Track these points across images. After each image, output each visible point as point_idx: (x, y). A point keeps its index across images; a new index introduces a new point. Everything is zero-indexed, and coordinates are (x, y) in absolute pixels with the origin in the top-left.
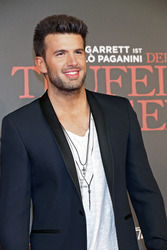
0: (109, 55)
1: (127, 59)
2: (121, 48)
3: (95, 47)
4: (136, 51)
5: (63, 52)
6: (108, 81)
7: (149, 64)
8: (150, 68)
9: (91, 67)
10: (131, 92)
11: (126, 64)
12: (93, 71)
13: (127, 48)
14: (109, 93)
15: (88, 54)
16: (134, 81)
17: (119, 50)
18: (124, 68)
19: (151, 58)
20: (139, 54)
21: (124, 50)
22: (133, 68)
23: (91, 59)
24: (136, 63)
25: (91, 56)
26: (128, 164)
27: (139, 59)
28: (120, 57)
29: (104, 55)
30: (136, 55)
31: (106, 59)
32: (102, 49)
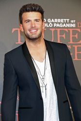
0: (59, 23)
1: (68, 25)
2: (65, 20)
3: (53, 20)
4: (72, 21)
5: (29, 21)
6: (59, 36)
7: (79, 28)
8: (79, 30)
9: (50, 29)
10: (70, 41)
11: (68, 28)
12: (51, 31)
13: (68, 20)
14: (59, 42)
15: (49, 23)
16: (71, 36)
17: (64, 21)
18: (66, 30)
19: (80, 25)
20: (74, 23)
21: (67, 21)
22: (71, 30)
23: (51, 25)
24: (72, 28)
25: (51, 24)
26: (65, 76)
27: (74, 25)
28: (64, 24)
29: (57, 23)
30: (72, 23)
31: (58, 25)
32: (56, 20)
